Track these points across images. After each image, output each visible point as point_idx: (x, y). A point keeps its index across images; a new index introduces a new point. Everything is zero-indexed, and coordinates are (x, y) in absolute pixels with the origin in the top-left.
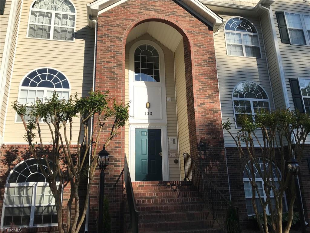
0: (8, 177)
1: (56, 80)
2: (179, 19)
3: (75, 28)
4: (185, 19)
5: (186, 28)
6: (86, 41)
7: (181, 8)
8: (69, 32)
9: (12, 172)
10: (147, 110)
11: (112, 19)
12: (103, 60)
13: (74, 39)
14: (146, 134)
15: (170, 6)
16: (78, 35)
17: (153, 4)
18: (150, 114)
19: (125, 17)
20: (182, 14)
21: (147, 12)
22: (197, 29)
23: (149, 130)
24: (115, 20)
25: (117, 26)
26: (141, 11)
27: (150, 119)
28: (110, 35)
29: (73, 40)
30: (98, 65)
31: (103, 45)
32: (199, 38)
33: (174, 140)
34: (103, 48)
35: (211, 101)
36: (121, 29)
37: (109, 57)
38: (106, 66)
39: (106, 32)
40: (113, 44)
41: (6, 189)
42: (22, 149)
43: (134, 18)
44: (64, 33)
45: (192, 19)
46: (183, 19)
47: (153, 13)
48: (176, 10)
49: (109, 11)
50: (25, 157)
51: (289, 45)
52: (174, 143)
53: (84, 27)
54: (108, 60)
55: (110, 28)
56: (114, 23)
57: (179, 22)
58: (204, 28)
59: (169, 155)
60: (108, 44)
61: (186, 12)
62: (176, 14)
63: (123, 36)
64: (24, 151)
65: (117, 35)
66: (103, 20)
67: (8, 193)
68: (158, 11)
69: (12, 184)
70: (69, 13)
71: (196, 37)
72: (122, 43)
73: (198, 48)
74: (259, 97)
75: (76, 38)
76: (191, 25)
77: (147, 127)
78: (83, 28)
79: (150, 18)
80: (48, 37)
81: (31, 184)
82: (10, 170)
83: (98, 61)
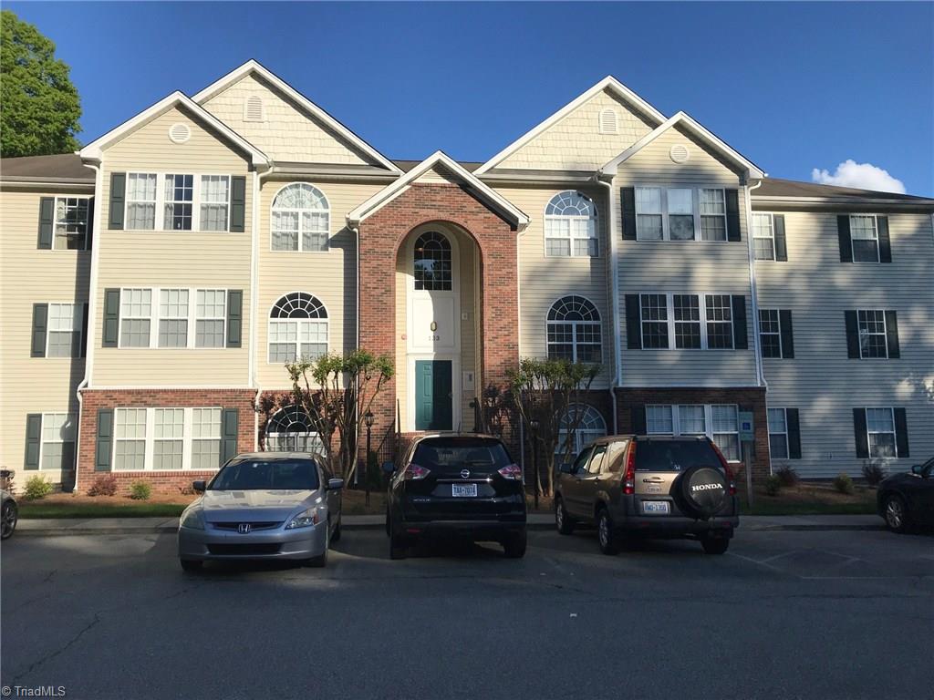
0: (267, 427)
1: (310, 308)
2: (469, 217)
3: (329, 232)
4: (478, 217)
5: (479, 230)
6: (345, 250)
7: (472, 199)
8: (322, 237)
9: (270, 421)
10: (432, 333)
11: (378, 227)
12: (369, 285)
13: (330, 249)
14: (431, 367)
15: (457, 199)
16: (333, 242)
17: (433, 198)
18: (436, 338)
19: (394, 223)
20: (474, 209)
21: (425, 212)
22: (494, 230)
23: (435, 363)
24: (381, 228)
25: (385, 236)
26: (417, 210)
27: (436, 347)
28: (376, 250)
29: (327, 250)
30: (362, 293)
31: (367, 265)
32: (496, 244)
33: (470, 376)
34: (367, 270)
35: (506, 333)
36: (390, 240)
37: (375, 281)
38: (372, 293)
39: (371, 247)
40: (380, 262)
41: (266, 439)
42: (279, 396)
43: (406, 223)
44: (315, 238)
45: (488, 215)
46: (474, 217)
47: (433, 212)
48: (465, 204)
49: (373, 216)
50: (282, 404)
51: (633, 242)
52: (471, 379)
53: (341, 229)
54: (375, 285)
55: (376, 239)
56: (380, 232)
57: (469, 222)
58: (505, 227)
59: (463, 396)
60: (375, 263)
61: (480, 205)
62: (465, 209)
63: (392, 250)
64: (281, 398)
65: (384, 250)
66: (367, 230)
67: (268, 444)
68: (439, 208)
69: (272, 434)
70: (321, 210)
71: (492, 243)
72: (391, 260)
73: (494, 260)
74: (587, 318)
75: (332, 246)
76: (485, 225)
77: (431, 358)
78: (341, 231)
79: (428, 220)
80: (296, 248)
81: (292, 434)
82: (268, 419)
83: (362, 288)
